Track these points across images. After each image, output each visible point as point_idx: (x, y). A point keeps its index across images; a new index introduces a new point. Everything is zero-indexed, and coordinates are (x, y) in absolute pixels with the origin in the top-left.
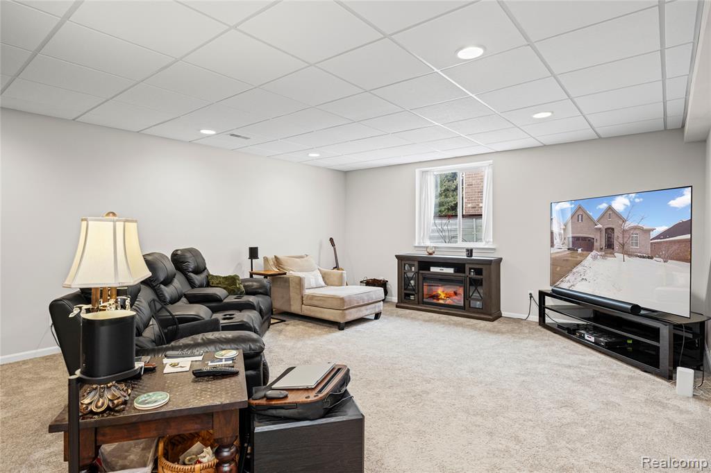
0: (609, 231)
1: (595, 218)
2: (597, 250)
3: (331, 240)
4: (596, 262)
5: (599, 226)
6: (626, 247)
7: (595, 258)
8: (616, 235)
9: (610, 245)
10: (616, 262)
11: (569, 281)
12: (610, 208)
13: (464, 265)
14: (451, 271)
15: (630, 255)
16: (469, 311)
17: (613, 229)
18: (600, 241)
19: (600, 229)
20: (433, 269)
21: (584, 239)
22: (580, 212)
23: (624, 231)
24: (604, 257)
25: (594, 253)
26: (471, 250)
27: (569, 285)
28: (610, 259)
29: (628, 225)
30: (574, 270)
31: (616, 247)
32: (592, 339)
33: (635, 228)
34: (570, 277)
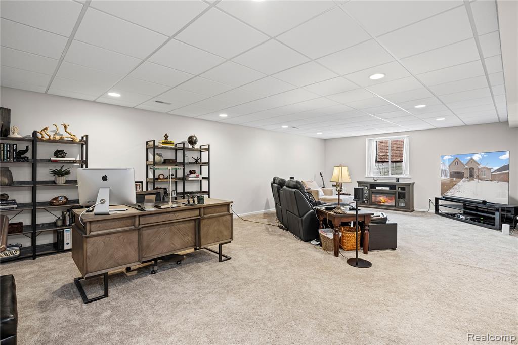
0: (472, 169)
1: (465, 164)
2: (465, 178)
3: (321, 174)
4: (465, 183)
5: (467, 167)
6: (480, 176)
7: (464, 181)
8: (475, 171)
9: (472, 175)
10: (475, 183)
11: (451, 192)
12: (472, 159)
13: (395, 185)
14: (388, 188)
15: (481, 180)
16: (398, 208)
17: (473, 168)
18: (467, 174)
19: (467, 168)
20: (377, 188)
21: (459, 173)
22: (456, 161)
23: (479, 169)
24: (469, 181)
25: (464, 179)
26: (399, 179)
27: (451, 194)
28: (472, 182)
29: (480, 167)
30: (454, 187)
31: (475, 177)
32: (464, 217)
33: (484, 168)
34: (451, 190)
